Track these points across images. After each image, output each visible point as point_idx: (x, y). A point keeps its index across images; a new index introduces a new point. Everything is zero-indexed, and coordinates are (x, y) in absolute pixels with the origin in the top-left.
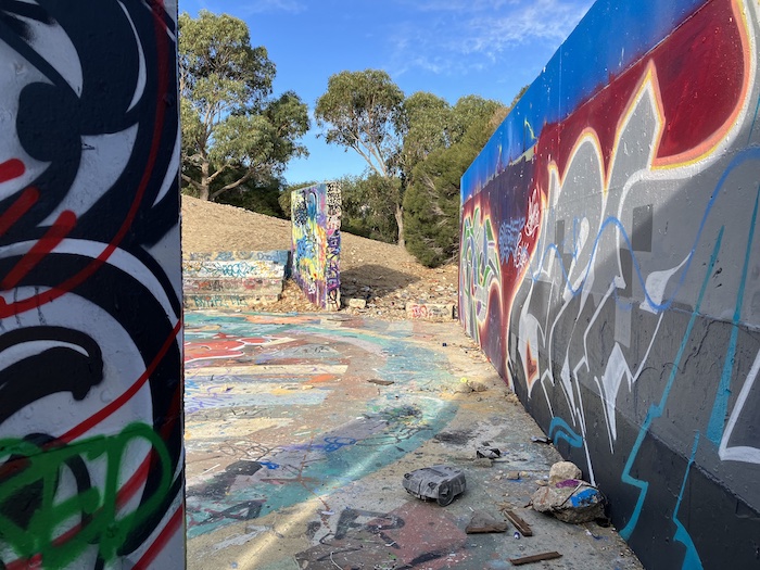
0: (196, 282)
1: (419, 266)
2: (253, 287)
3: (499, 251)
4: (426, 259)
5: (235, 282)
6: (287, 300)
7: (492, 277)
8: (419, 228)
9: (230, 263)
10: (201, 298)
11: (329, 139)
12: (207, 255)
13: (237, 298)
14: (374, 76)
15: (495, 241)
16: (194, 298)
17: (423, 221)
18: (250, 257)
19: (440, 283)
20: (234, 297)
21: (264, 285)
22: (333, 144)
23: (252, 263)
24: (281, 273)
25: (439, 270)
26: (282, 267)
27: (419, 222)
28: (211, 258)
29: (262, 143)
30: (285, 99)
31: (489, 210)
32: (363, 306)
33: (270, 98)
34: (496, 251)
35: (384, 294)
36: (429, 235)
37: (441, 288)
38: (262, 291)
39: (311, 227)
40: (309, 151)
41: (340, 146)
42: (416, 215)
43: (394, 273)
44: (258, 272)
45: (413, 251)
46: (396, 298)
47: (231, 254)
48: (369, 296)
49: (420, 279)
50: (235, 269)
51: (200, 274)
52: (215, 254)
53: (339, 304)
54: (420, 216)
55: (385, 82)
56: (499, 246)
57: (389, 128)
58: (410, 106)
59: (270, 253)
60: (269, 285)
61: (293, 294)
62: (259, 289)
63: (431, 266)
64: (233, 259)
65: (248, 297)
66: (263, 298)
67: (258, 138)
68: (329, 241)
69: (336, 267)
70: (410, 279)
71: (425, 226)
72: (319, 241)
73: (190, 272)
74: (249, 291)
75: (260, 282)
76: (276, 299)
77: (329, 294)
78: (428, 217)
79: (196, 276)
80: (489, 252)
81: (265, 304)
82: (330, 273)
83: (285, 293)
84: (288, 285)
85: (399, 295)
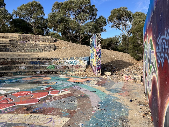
0: (62, 66)
1: (134, 60)
2: (77, 68)
3: (157, 56)
4: (136, 58)
5: (73, 66)
6: (87, 72)
7: (153, 72)
8: (134, 48)
9: (73, 61)
10: (62, 71)
11: (112, 27)
12: (67, 58)
13: (72, 71)
14: (123, 9)
15: (154, 50)
16: (60, 71)
17: (135, 46)
18: (79, 59)
19: (140, 65)
20: (71, 71)
21: (80, 67)
22: (113, 28)
23: (78, 61)
24: (86, 64)
25: (140, 61)
26: (87, 62)
27: (133, 46)
28: (68, 59)
29: (93, 29)
30: (100, 18)
31: (151, 34)
32: (110, 75)
33: (97, 18)
34: (155, 56)
35: (120, 70)
36: (137, 50)
37: (140, 67)
38: (80, 69)
39: (93, 49)
40: (106, 30)
41: (115, 28)
42: (132, 44)
43: (125, 62)
44: (80, 63)
45: (132, 55)
46: (124, 71)
47: (74, 58)
48: (114, 70)
49: (134, 64)
50: (74, 62)
51: (64, 64)
52: (69, 58)
53: (101, 74)
54: (134, 45)
55: (126, 10)
56: (156, 53)
57: (128, 23)
58: (134, 16)
59: (84, 57)
60: (82, 67)
61: (89, 70)
62: (79, 68)
63: (138, 60)
64: (74, 59)
65: (75, 71)
66: (79, 71)
67: (92, 28)
68: (97, 53)
69: (100, 62)
70: (130, 64)
71: (136, 47)
72: (95, 53)
73: (61, 63)
74: (76, 69)
75: (79, 66)
76: (83, 72)
77: (97, 71)
78: (137, 45)
79: (63, 65)
80: (152, 57)
81: (80, 73)
82: (98, 64)
83: (86, 70)
84: (88, 67)
85: (125, 70)
